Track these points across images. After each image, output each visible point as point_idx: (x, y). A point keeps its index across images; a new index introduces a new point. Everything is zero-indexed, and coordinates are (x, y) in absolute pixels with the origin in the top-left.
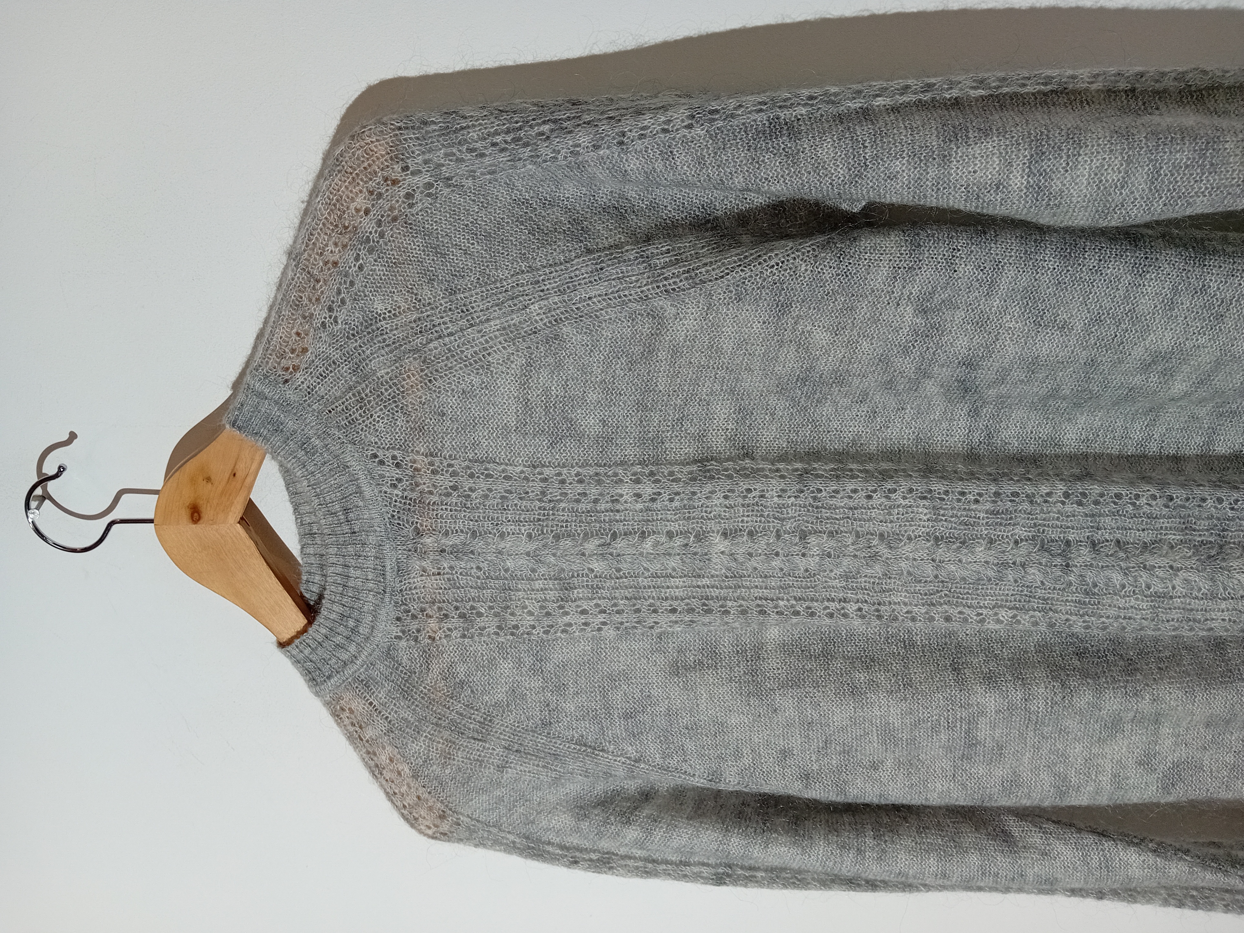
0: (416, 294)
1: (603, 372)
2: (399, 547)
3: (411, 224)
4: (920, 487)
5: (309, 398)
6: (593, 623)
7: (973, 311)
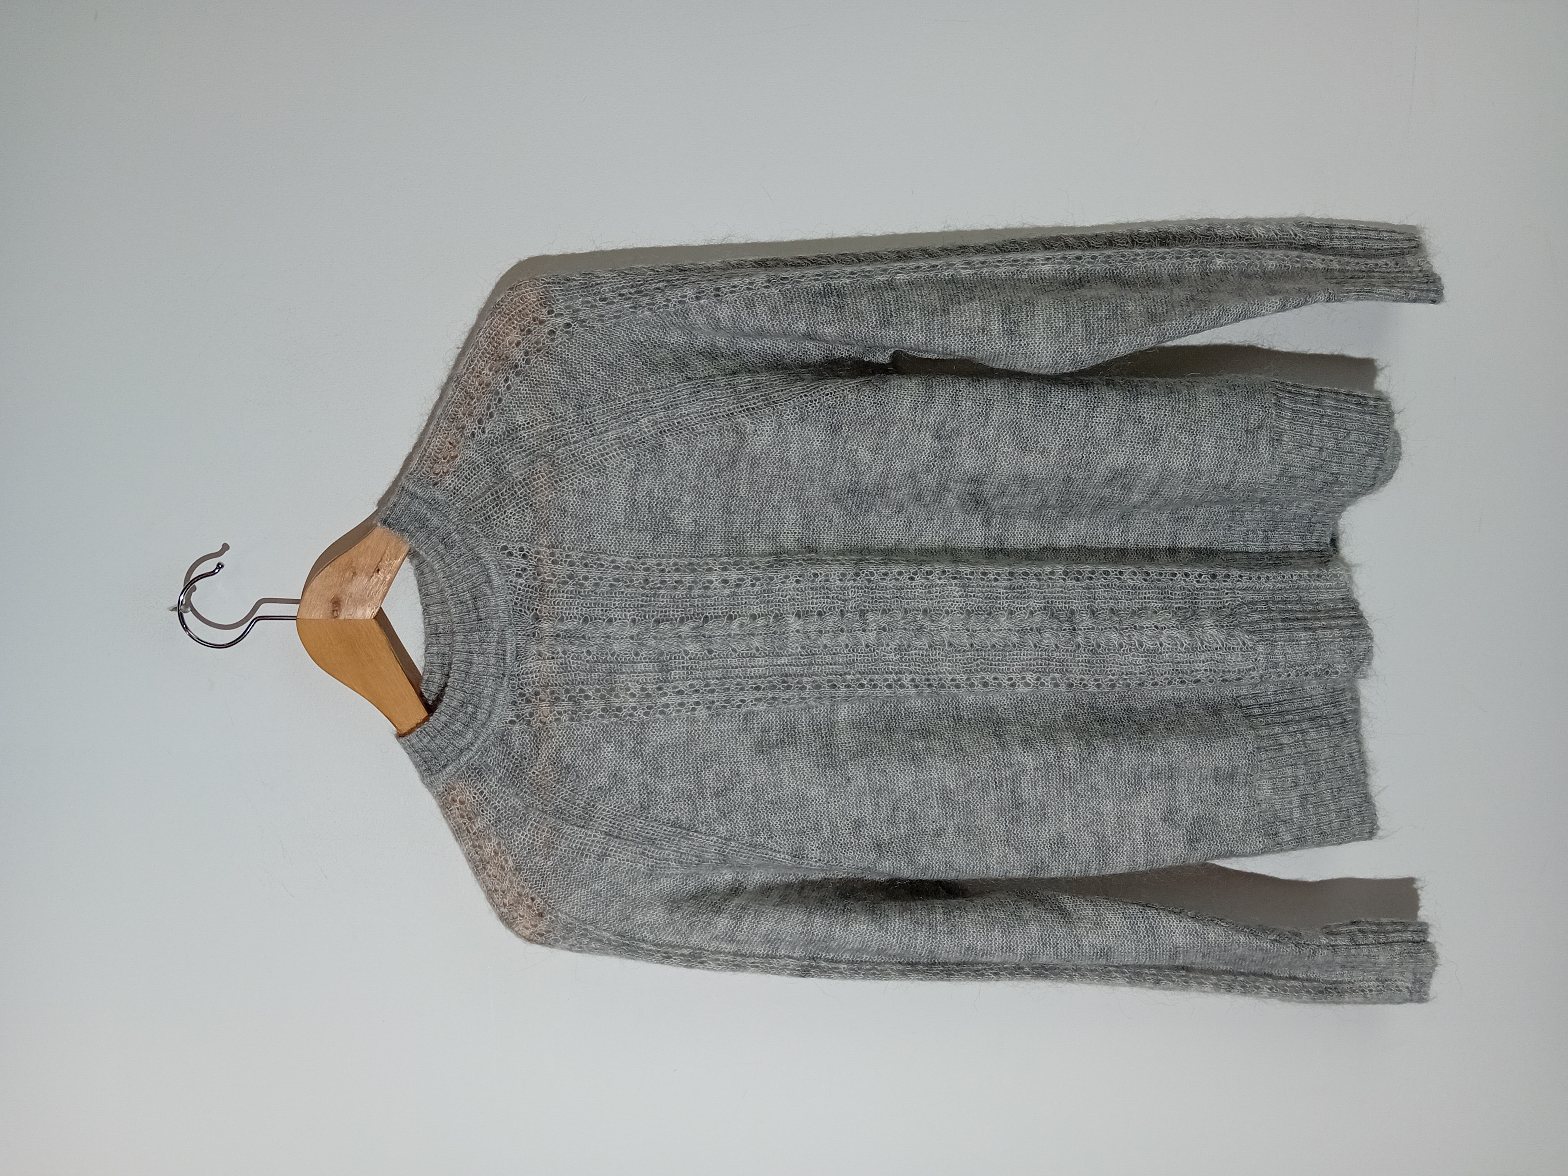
0: (551, 410)
1: (696, 478)
2: (519, 633)
3: (551, 354)
4: (950, 569)
5: (454, 498)
6: (688, 703)
7: (975, 438)
